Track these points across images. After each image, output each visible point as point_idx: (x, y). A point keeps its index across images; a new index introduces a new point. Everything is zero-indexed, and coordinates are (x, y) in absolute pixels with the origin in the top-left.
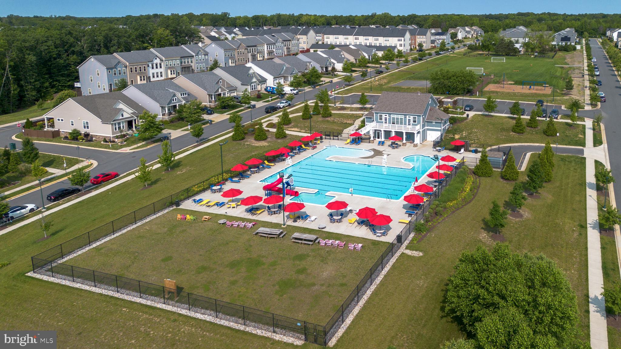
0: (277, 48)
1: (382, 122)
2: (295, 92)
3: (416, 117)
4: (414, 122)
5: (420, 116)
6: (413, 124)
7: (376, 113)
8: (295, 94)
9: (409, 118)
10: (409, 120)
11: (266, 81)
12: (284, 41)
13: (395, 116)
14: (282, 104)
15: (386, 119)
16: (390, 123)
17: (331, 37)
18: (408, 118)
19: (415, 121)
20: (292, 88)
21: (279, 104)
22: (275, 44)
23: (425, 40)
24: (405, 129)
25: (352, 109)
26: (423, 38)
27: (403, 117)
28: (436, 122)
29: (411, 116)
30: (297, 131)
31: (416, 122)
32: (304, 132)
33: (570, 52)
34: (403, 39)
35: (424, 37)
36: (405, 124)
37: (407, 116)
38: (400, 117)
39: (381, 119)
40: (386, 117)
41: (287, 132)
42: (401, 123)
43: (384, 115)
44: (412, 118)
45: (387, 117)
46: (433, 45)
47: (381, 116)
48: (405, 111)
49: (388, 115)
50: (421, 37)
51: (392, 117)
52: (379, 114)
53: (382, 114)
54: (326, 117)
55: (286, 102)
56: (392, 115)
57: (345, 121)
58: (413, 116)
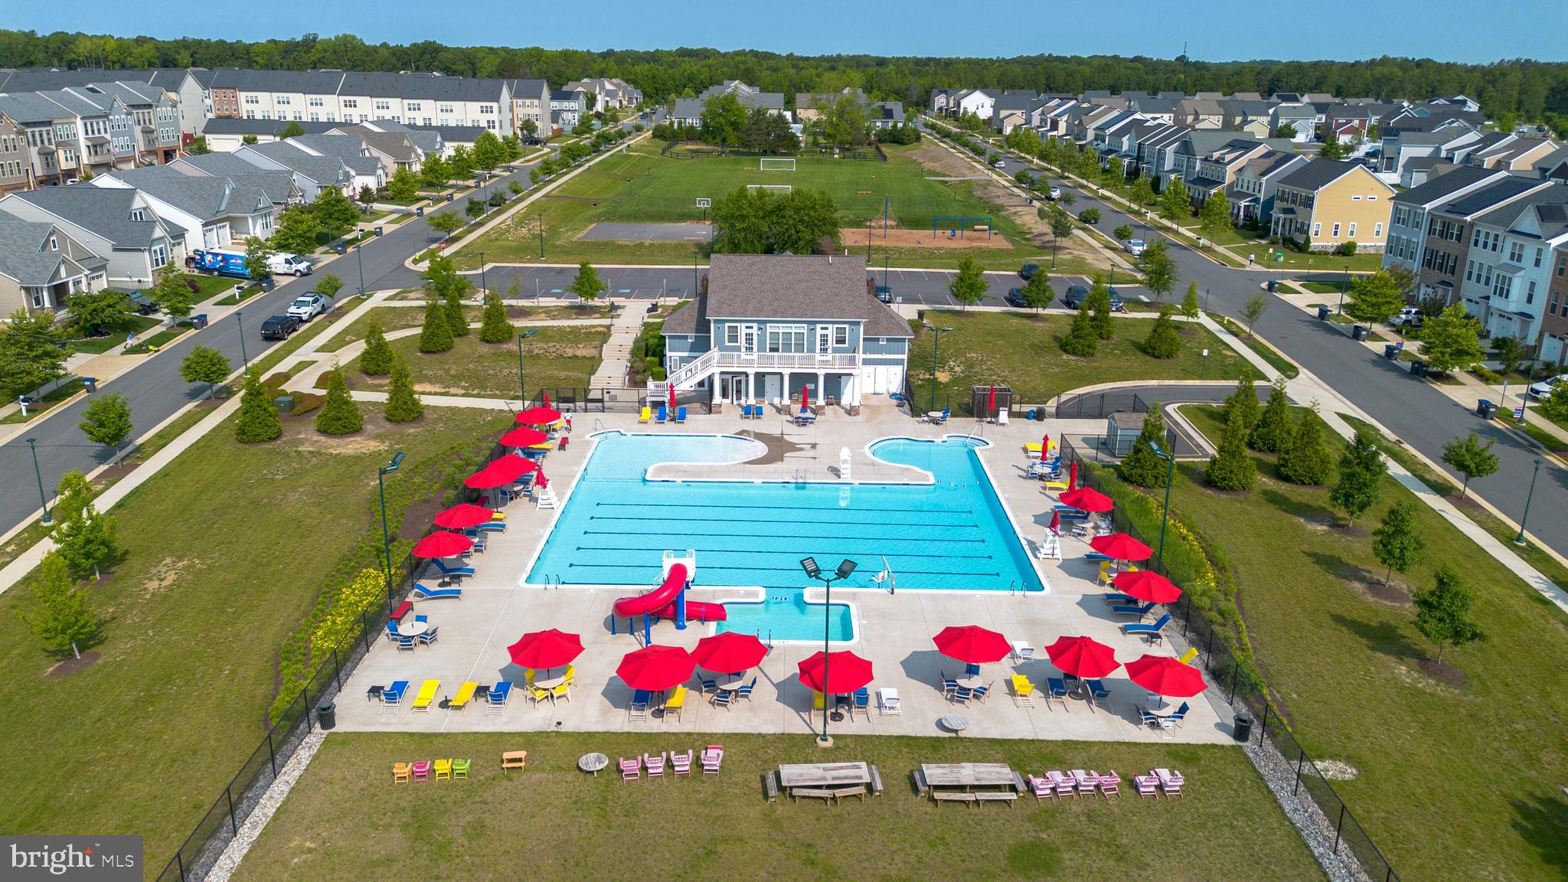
0: (116, 129)
1: (738, 349)
2: (302, 267)
3: (847, 326)
4: (838, 342)
5: (858, 323)
6: (835, 350)
7: (716, 321)
8: (303, 275)
9: (824, 332)
10: (824, 340)
11: (182, 236)
12: (133, 106)
13: (781, 329)
14: (303, 310)
15: (749, 338)
16: (761, 349)
17: (263, 97)
18: (819, 332)
19: (841, 341)
20: (290, 256)
21: (293, 309)
23: (537, 111)
24: (821, 364)
25: (549, 312)
26: (532, 105)
27: (804, 329)
28: (888, 340)
29: (830, 326)
30: (435, 394)
31: (843, 342)
32: (463, 395)
33: (910, 146)
34: (495, 105)
35: (536, 102)
36: (812, 350)
37: (818, 327)
38: (794, 329)
39: (734, 338)
40: (749, 331)
41: (425, 400)
42: (800, 348)
43: (744, 325)
44: (831, 332)
45: (755, 331)
46: (555, 126)
47: (733, 330)
48: (808, 311)
49: (755, 325)
50: (528, 102)
51: (769, 330)
52: (727, 325)
53: (738, 325)
54: (499, 341)
55: (315, 301)
56: (768, 325)
57: (567, 350)
58: (835, 326)
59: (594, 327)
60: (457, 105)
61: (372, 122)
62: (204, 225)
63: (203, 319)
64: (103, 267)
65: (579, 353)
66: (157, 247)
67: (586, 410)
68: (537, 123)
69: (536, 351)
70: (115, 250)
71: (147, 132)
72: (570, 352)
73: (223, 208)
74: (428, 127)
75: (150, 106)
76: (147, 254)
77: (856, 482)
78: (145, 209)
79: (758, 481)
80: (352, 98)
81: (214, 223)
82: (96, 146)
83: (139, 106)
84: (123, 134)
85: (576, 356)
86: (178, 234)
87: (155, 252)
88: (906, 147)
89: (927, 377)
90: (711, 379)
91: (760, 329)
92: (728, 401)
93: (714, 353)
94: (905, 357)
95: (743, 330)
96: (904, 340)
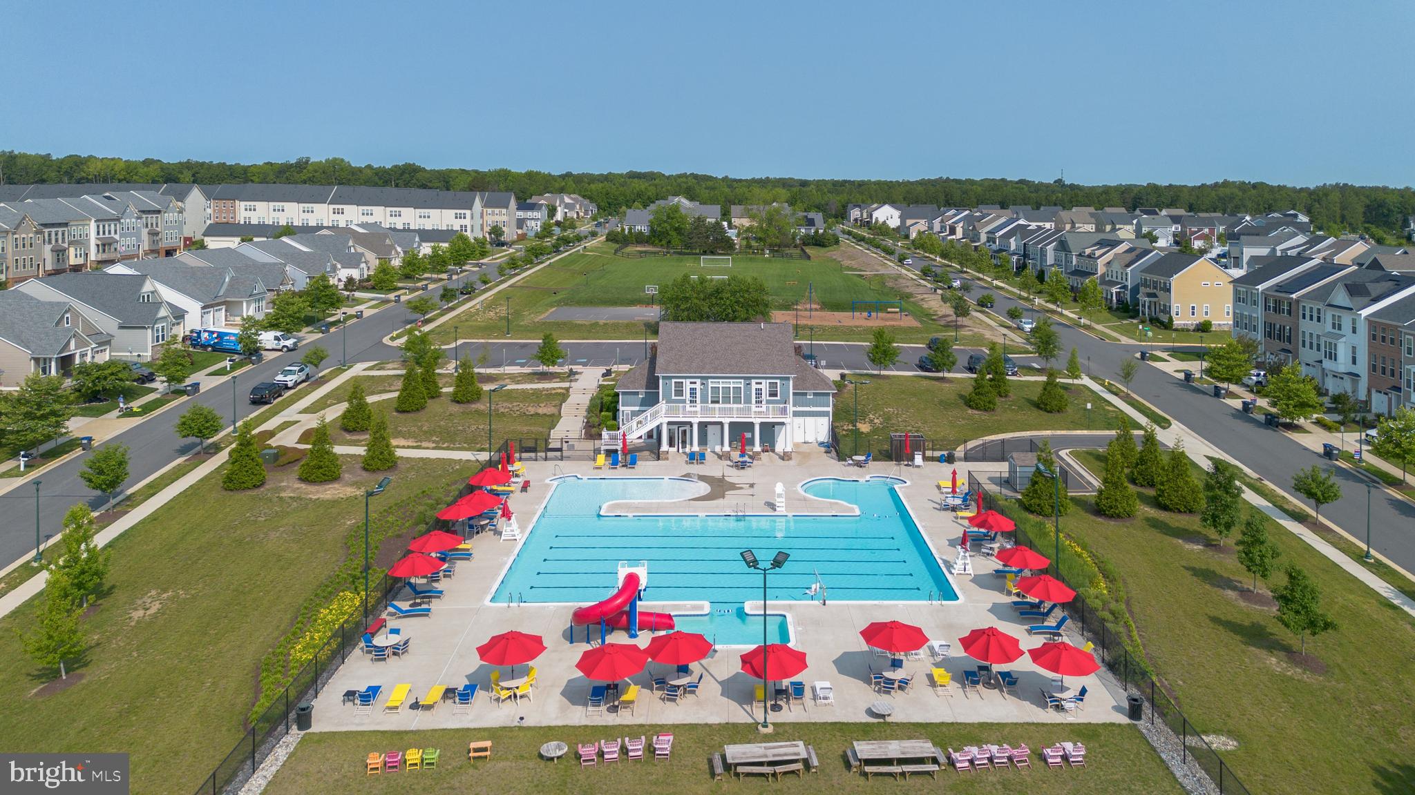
0: (125, 230)
1: (684, 401)
2: (289, 343)
3: (778, 381)
4: (771, 395)
5: (788, 379)
6: (768, 402)
7: (664, 378)
8: (289, 350)
9: (759, 386)
10: (759, 393)
11: (182, 317)
12: (143, 212)
13: (721, 384)
14: (289, 378)
15: (693, 392)
16: (704, 400)
17: (261, 206)
18: (754, 386)
19: (773, 394)
20: (279, 334)
21: (280, 377)
22: (118, 220)
23: (505, 218)
24: (757, 415)
25: (514, 378)
26: (500, 213)
27: (741, 384)
28: (815, 394)
29: (763, 381)
30: (409, 447)
31: (776, 395)
32: (434, 448)
33: (830, 248)
34: (468, 212)
35: (504, 211)
36: (748, 401)
37: (754, 382)
38: (732, 384)
39: (679, 392)
40: (693, 386)
41: (400, 453)
42: (737, 400)
43: (688, 381)
44: (765, 386)
45: (698, 386)
46: (520, 232)
47: (679, 385)
48: (743, 367)
49: (698, 381)
50: (497, 211)
51: (710, 385)
52: (673, 381)
53: (684, 381)
54: (468, 402)
55: (301, 371)
56: (710, 380)
57: (530, 408)
58: (768, 381)
59: (554, 389)
60: (434, 213)
61: (358, 225)
62: (203, 308)
63: (196, 386)
64: (108, 343)
65: (540, 411)
66: (160, 326)
67: (546, 459)
68: (504, 229)
69: (502, 410)
70: (121, 327)
71: (153, 234)
72: (532, 410)
73: (221, 293)
74: (406, 230)
75: (159, 212)
76: (150, 331)
77: (790, 514)
78: (152, 292)
79: (702, 514)
80: (340, 207)
81: (212, 306)
82: (105, 245)
83: (149, 212)
84: (131, 235)
85: (537, 414)
86: (179, 315)
87: (158, 331)
88: (827, 248)
89: (850, 427)
90: (659, 428)
91: (703, 384)
92: (675, 449)
93: (662, 406)
94: (830, 409)
95: (687, 385)
96: (828, 394)
